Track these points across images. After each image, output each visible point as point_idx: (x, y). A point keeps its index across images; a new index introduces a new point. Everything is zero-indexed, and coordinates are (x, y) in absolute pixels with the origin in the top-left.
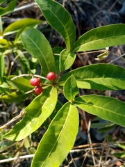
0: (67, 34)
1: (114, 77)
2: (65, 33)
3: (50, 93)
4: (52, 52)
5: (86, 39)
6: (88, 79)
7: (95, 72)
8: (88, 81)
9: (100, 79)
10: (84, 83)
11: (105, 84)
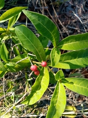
0: (54, 38)
1: (84, 57)
2: (52, 37)
3: (44, 72)
4: (42, 47)
5: (67, 41)
6: (68, 61)
7: (72, 56)
8: (68, 63)
9: (75, 60)
10: (65, 64)
11: (78, 64)
